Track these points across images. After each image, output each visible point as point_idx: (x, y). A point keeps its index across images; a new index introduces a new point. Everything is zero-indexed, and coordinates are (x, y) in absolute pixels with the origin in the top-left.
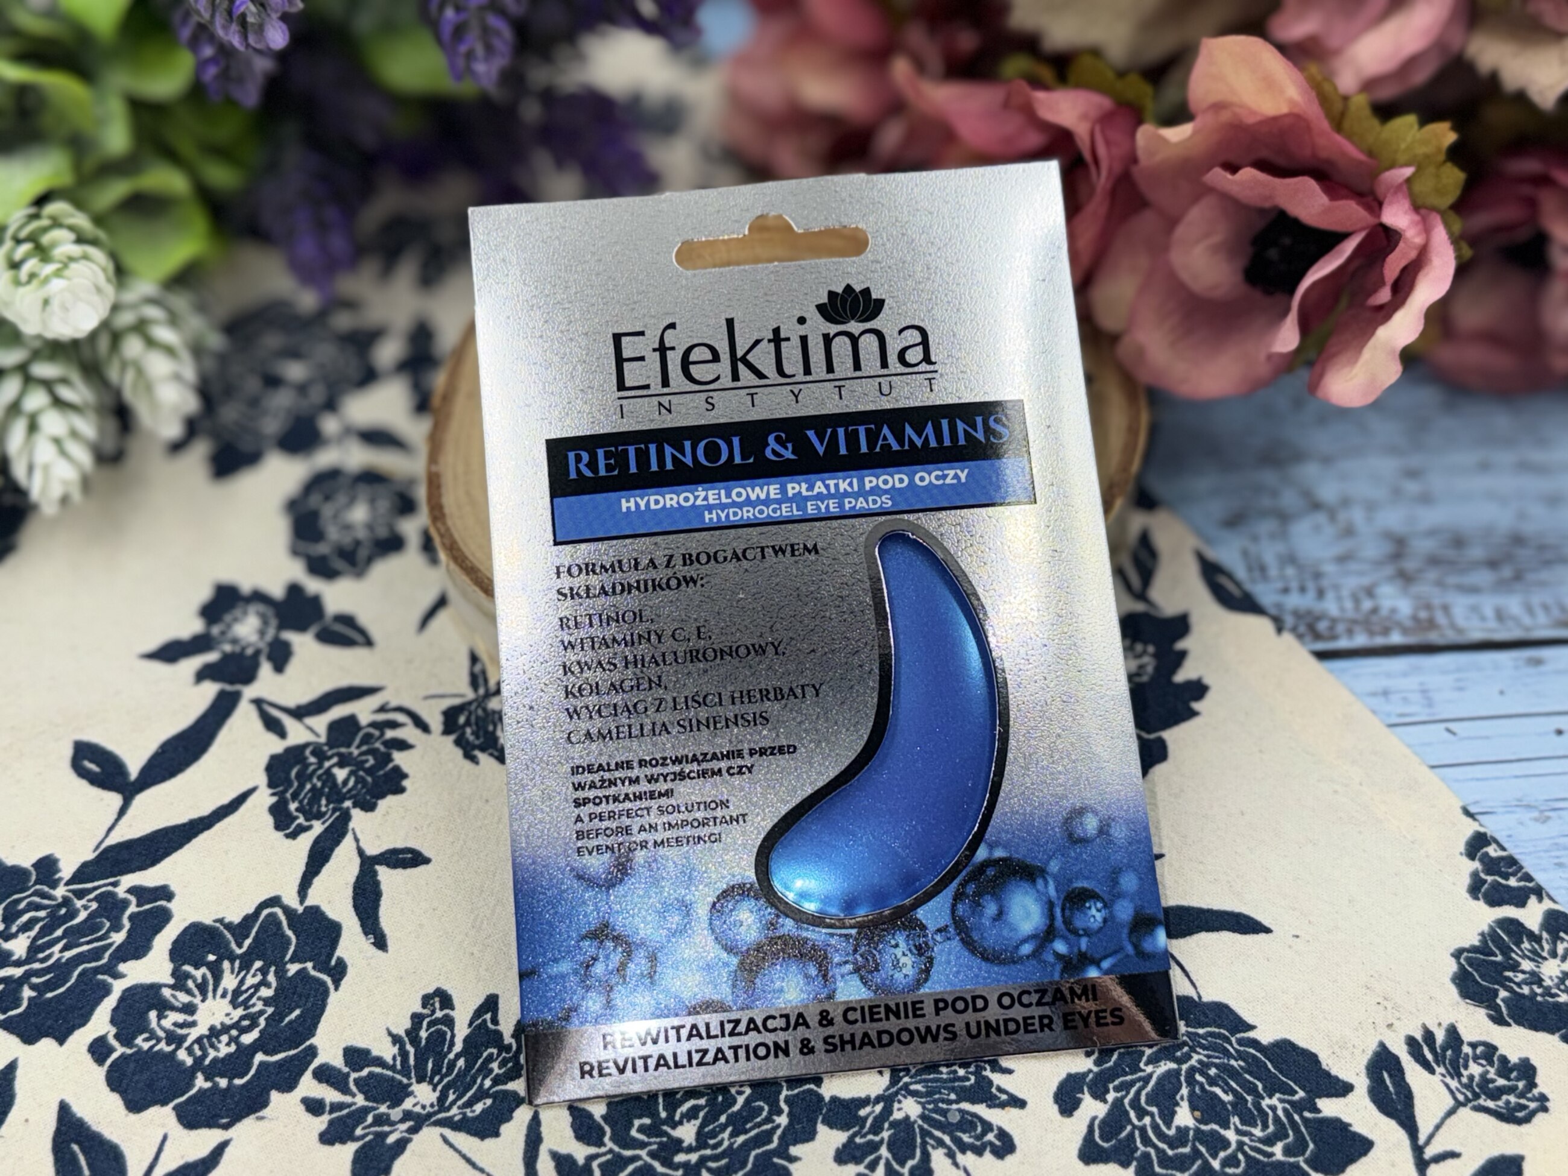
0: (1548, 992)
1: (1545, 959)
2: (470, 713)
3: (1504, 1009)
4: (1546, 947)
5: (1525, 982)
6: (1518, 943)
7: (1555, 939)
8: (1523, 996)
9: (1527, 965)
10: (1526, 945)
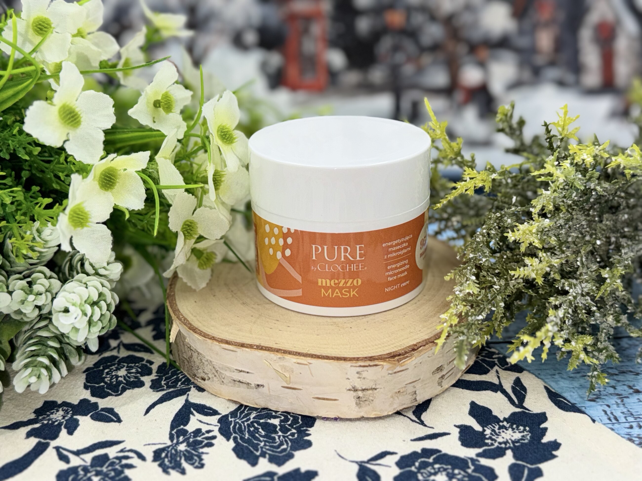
2: (168, 452)
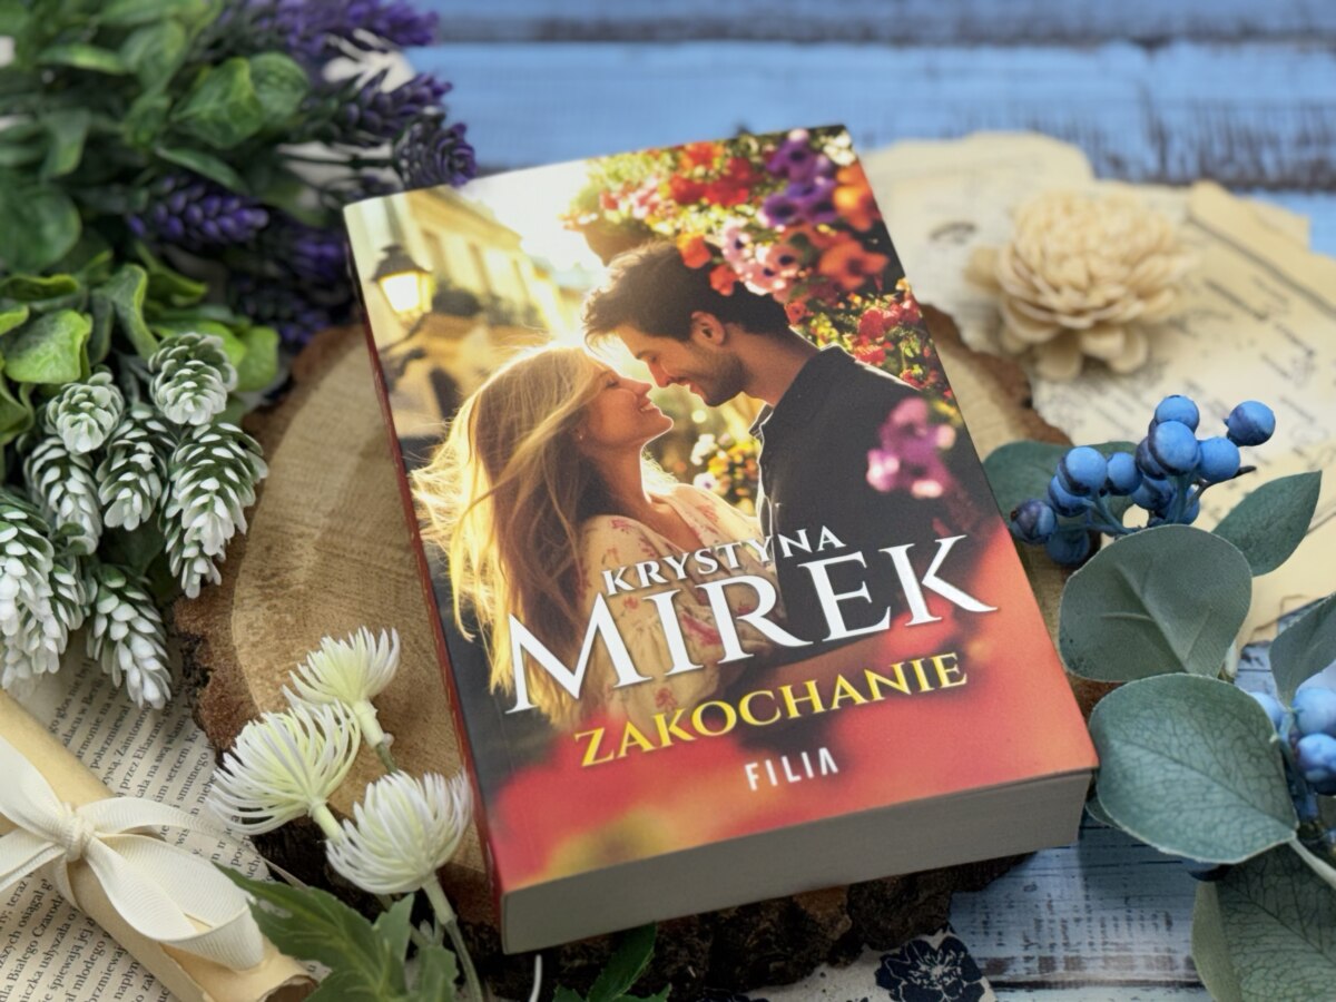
0: (931, 983)
1: (936, 965)
3: (901, 992)
4: (939, 958)
5: (920, 977)
6: (923, 954)
7: (946, 953)
8: (915, 985)
9: (923, 968)
10: (928, 957)
